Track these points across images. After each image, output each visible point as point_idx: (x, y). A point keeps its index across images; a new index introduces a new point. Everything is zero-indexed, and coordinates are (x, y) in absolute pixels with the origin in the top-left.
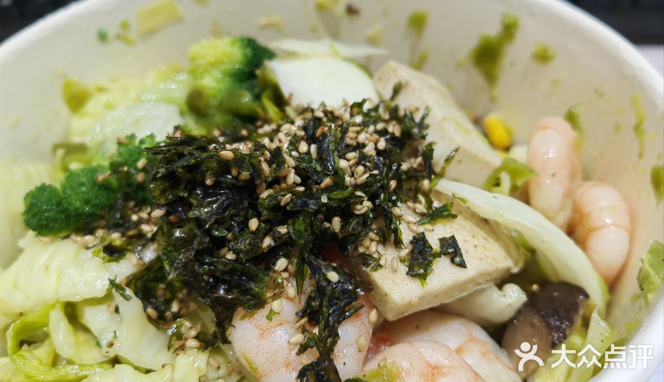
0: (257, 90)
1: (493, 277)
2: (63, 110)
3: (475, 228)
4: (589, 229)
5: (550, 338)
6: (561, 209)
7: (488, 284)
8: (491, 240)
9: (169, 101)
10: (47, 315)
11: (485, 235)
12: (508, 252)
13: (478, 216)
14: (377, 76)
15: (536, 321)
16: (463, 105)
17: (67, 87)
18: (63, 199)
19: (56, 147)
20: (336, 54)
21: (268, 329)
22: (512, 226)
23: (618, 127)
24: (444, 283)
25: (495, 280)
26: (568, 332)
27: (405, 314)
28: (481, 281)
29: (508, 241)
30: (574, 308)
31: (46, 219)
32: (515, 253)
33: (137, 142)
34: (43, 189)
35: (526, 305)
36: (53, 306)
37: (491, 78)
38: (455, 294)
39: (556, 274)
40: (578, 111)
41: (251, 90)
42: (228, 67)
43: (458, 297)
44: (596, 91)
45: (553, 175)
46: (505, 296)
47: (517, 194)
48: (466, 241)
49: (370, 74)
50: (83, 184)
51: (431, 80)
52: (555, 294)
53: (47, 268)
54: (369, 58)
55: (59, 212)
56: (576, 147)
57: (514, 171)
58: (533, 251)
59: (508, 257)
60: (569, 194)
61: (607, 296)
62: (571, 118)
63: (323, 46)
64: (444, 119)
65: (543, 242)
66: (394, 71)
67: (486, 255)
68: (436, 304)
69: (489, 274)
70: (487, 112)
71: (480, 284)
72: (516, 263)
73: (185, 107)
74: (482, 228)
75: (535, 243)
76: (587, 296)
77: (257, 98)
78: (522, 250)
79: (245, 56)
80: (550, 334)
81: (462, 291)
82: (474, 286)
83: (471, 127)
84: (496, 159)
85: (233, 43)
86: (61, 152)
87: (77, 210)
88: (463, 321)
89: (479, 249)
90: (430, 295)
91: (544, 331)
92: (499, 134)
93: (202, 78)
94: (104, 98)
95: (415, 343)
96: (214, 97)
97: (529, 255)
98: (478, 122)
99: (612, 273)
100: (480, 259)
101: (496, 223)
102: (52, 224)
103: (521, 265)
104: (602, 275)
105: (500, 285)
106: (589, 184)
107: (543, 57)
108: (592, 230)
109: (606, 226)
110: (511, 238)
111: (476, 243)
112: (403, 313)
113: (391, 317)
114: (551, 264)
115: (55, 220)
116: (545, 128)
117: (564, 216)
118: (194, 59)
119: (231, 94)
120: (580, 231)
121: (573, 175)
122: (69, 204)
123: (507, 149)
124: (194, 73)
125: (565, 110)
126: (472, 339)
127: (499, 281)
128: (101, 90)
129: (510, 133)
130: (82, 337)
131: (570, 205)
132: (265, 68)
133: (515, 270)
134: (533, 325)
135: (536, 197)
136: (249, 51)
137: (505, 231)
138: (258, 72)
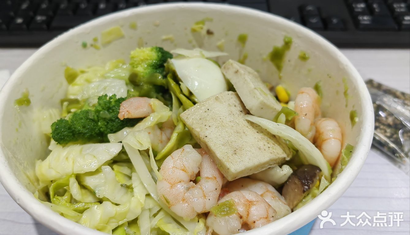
0: (164, 73)
1: (277, 162)
2: (65, 82)
3: (269, 139)
4: (323, 140)
5: (303, 189)
6: (310, 130)
7: (275, 165)
8: (276, 145)
9: (120, 78)
10: (68, 180)
11: (274, 143)
12: (284, 150)
13: (271, 134)
14: (223, 67)
15: (297, 181)
16: (264, 81)
17: (67, 70)
18: (72, 126)
19: (62, 102)
20: (203, 56)
21: (174, 184)
22: (286, 138)
23: (337, 92)
24: (254, 164)
25: (278, 163)
26: (311, 186)
27: (237, 178)
28: (271, 164)
29: (284, 145)
30: (314, 176)
31: (63, 136)
32: (287, 151)
33: (108, 98)
34: (61, 121)
35: (292, 174)
36: (71, 176)
37: (279, 68)
38: (260, 169)
39: (307, 161)
40: (321, 84)
41: (161, 73)
42: (150, 61)
43: (261, 171)
44: (328, 75)
45: (306, 115)
46: (283, 170)
47: (289, 124)
48: (265, 145)
49: (220, 66)
50: (82, 119)
51: (249, 69)
52: (306, 169)
53: (67, 158)
54: (218, 58)
55: (69, 132)
56: (318, 102)
57: (288, 113)
58: (297, 151)
59: (284, 153)
60: (314, 124)
61: (331, 172)
62: (317, 88)
63: (196, 52)
64: (255, 88)
65: (300, 145)
66: (232, 64)
67: (274, 151)
68: (250, 173)
69: (275, 160)
70: (278, 84)
71: (271, 165)
72: (288, 156)
73: (128, 82)
74: (272, 140)
75: (298, 147)
76: (320, 170)
77: (165, 77)
78: (291, 150)
79: (158, 56)
80: (303, 186)
81: (263, 168)
82: (268, 166)
83: (268, 92)
84: (279, 107)
85: (152, 50)
86: (66, 104)
87: (79, 131)
88: (263, 183)
89: (270, 149)
90: (248, 169)
91: (300, 186)
92: (283, 95)
93: (137, 67)
94: (85, 76)
95: (241, 191)
96: (143, 77)
97: (295, 152)
98: (272, 89)
99: (333, 160)
100: (271, 153)
101: (279, 137)
102: (66, 138)
103: (290, 156)
104: (328, 161)
105: (281, 166)
106: (324, 119)
107: (304, 58)
108: (324, 141)
109: (330, 138)
110: (286, 144)
111: (269, 146)
112: (236, 178)
113: (230, 179)
114: (305, 156)
115: (68, 136)
116: (303, 93)
117: (311, 134)
118: (133, 58)
119: (152, 75)
120: (319, 142)
121: (316, 115)
122: (75, 128)
123: (287, 103)
124: (133, 65)
125: (314, 84)
126: (268, 191)
127: (280, 164)
128: (83, 72)
129: (289, 95)
130: (84, 191)
131: (314, 128)
132: (168, 63)
133: (288, 159)
134: (295, 184)
135: (298, 125)
136: (160, 54)
137: (283, 141)
138: (165, 65)
